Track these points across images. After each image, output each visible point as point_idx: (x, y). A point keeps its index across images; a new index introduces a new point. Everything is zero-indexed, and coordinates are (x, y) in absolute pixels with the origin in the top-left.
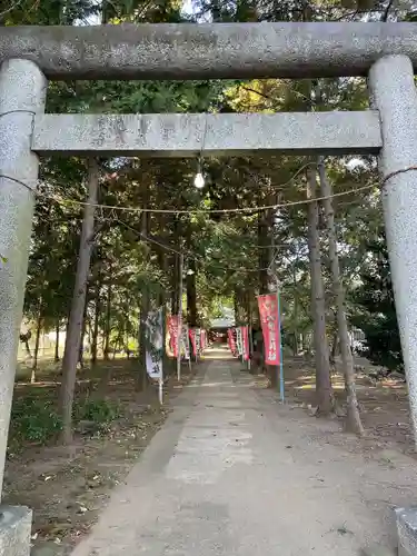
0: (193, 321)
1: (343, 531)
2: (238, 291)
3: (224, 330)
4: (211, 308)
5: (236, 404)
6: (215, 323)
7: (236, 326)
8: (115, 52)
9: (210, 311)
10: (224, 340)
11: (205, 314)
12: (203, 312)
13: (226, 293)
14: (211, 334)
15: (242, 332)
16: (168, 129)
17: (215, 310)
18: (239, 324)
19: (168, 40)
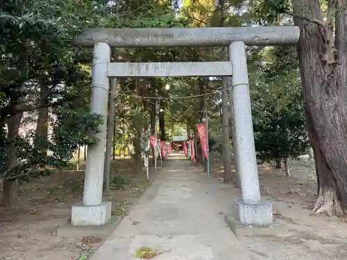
0: (163, 137)
1: (221, 214)
2: (189, 119)
3: (181, 142)
4: (173, 129)
5: (186, 178)
6: (176, 139)
7: (188, 140)
8: (137, 40)
9: (173, 131)
10: (181, 148)
11: (170, 133)
12: (168, 132)
13: (182, 121)
14: (173, 145)
15: (191, 143)
16: (156, 68)
17: (176, 131)
18: (189, 139)
19: (156, 36)
